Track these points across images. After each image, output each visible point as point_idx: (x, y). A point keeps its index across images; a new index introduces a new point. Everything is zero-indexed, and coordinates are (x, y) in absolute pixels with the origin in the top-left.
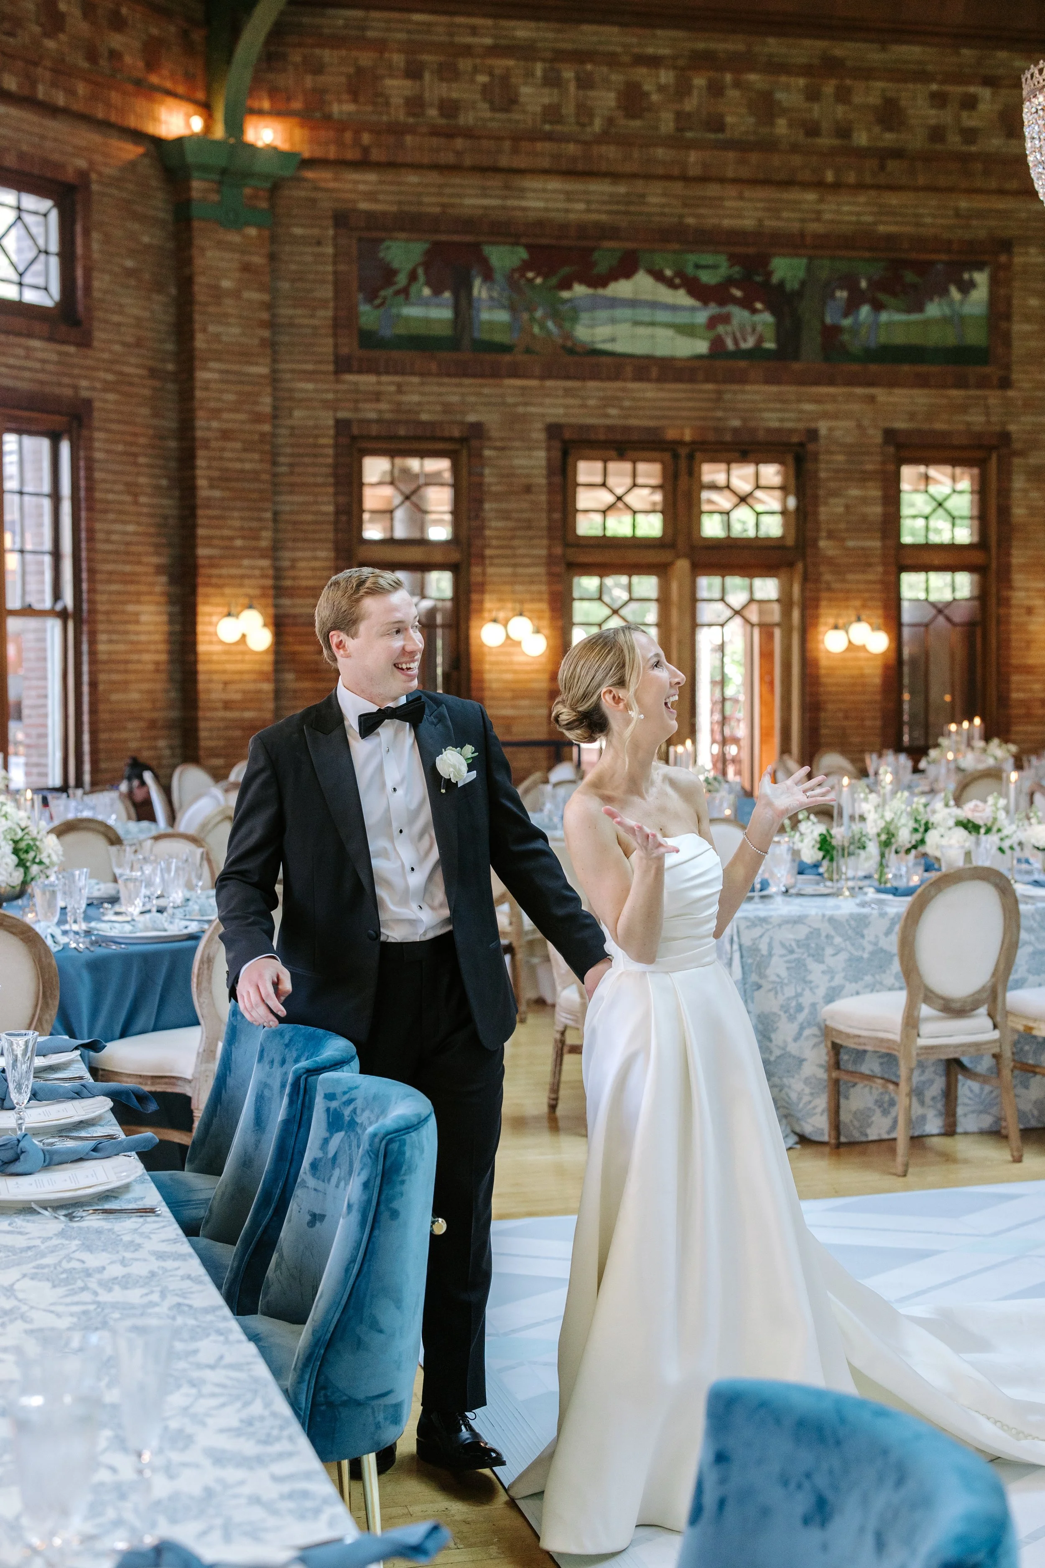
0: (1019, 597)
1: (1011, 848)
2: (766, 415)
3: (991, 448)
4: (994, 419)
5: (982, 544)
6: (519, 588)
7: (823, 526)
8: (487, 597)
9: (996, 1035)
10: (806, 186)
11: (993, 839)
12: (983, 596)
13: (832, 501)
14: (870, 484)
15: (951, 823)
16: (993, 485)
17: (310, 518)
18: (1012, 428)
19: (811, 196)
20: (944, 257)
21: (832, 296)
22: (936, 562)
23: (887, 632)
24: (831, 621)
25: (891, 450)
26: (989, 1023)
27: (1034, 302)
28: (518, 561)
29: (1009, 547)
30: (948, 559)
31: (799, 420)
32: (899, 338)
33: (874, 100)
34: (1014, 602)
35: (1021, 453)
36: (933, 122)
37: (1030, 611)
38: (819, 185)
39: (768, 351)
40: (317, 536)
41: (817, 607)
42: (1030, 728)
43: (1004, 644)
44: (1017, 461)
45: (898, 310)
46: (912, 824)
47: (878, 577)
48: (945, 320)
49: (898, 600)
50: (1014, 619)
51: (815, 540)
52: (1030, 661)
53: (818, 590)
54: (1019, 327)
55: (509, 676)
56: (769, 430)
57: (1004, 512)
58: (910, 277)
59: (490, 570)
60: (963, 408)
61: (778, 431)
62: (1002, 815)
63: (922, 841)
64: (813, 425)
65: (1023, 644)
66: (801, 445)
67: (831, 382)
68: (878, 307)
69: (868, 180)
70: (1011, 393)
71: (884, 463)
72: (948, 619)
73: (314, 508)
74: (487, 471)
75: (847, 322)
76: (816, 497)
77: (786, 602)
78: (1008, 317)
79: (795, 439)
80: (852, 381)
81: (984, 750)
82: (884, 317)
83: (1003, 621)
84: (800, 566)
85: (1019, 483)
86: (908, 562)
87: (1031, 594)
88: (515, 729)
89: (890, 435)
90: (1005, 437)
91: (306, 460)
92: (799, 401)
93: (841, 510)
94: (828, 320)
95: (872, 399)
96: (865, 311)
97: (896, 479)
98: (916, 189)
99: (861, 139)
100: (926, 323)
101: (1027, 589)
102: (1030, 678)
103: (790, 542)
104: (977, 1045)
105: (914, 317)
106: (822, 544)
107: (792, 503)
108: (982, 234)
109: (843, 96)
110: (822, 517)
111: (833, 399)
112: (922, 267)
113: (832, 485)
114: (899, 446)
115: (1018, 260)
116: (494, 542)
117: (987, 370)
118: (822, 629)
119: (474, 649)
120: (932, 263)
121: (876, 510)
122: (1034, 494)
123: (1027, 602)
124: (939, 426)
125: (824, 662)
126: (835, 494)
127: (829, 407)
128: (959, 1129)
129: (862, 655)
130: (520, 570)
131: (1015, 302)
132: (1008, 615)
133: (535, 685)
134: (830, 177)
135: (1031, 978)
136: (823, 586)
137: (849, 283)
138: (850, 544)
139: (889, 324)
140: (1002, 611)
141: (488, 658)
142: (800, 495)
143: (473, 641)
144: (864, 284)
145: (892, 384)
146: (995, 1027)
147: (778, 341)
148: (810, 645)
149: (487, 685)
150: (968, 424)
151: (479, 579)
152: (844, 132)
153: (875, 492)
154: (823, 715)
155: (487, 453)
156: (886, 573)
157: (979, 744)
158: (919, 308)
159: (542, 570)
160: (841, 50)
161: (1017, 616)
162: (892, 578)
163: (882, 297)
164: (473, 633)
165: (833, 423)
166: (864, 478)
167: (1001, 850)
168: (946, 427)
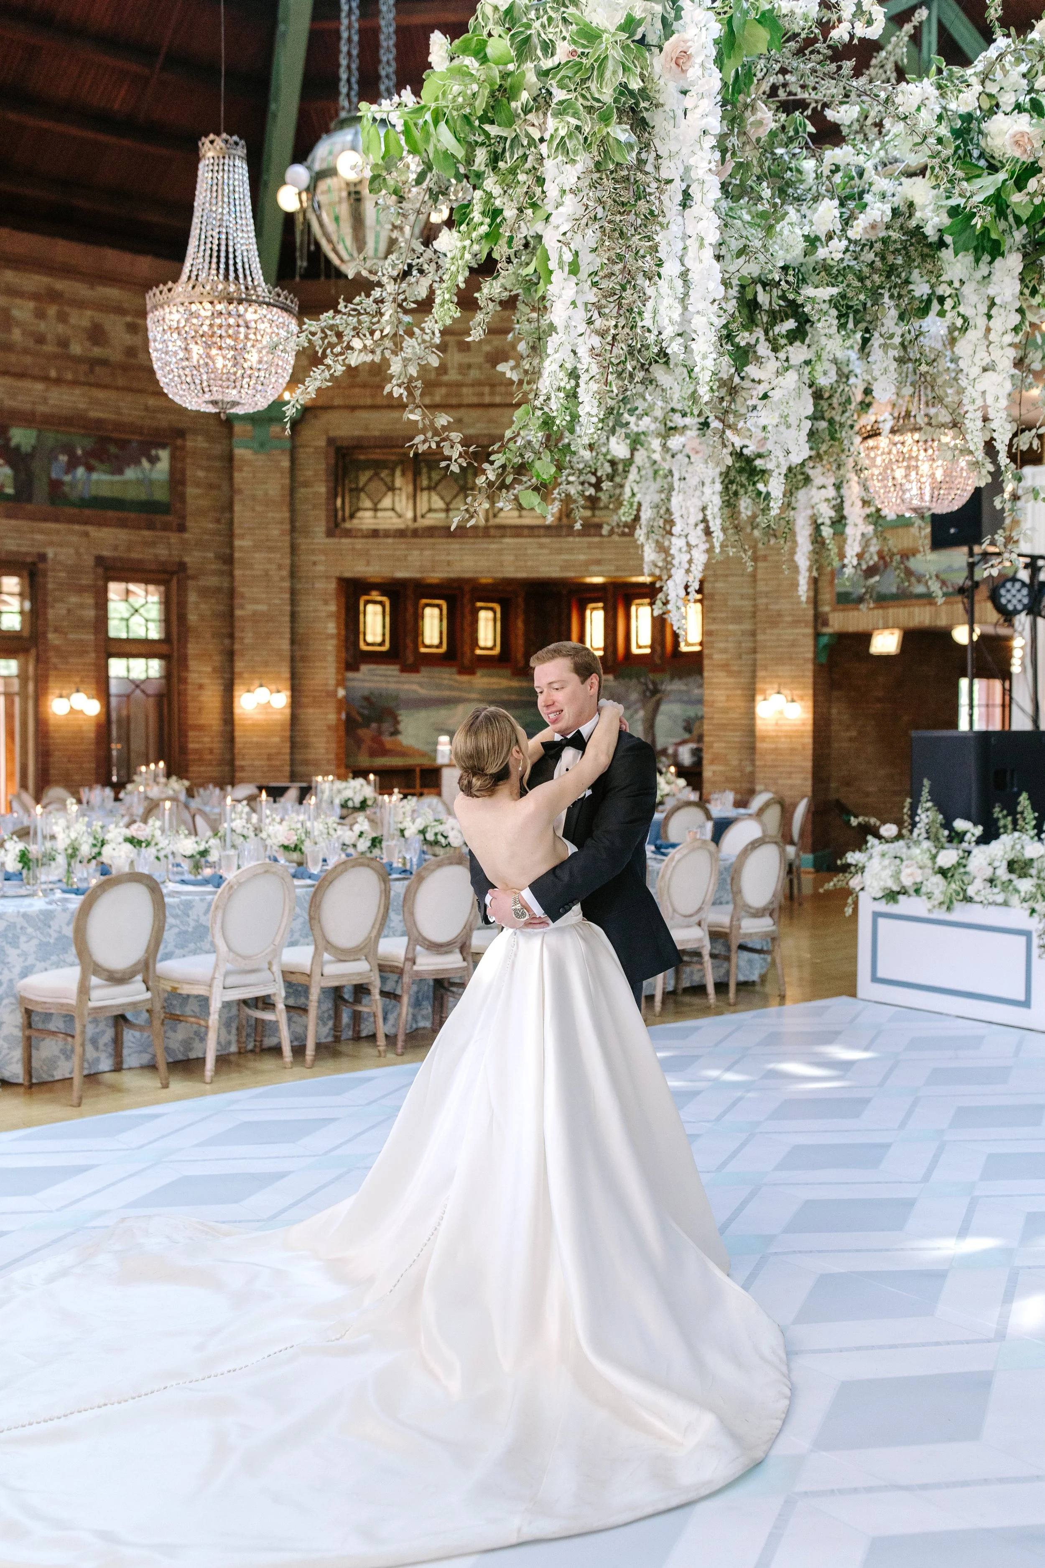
0: (193, 677)
1: (166, 857)
2: (7, 541)
3: (172, 573)
4: (175, 553)
5: (167, 639)
7: (50, 623)
9: (148, 995)
10: (35, 378)
11: (152, 850)
12: (168, 675)
13: (57, 605)
14: (86, 594)
15: (121, 839)
16: (174, 599)
18: (187, 559)
19: (39, 386)
20: (137, 437)
21: (56, 459)
22: (134, 651)
23: (99, 699)
24: (57, 692)
25: (100, 571)
26: (144, 987)
27: (201, 474)
29: (186, 642)
30: (143, 649)
31: (32, 546)
32: (105, 492)
33: (85, 323)
34: (189, 681)
35: (193, 578)
36: (129, 343)
37: (201, 687)
38: (46, 379)
39: (8, 495)
41: (47, 682)
42: (202, 769)
43: (183, 709)
44: (191, 583)
45: (105, 472)
46: (91, 840)
47: (92, 661)
48: (139, 482)
49: (107, 677)
50: (190, 692)
51: (45, 633)
52: (202, 722)
53: (47, 670)
54: (191, 491)
56: (9, 553)
57: (182, 618)
58: (113, 449)
60: (153, 544)
61: (18, 553)
62: (158, 833)
63: (99, 854)
64: (42, 550)
65: (197, 711)
66: (34, 564)
67: (56, 520)
68: (90, 469)
69: (82, 379)
70: (186, 535)
71: (96, 579)
72: (143, 691)
75: (67, 478)
76: (45, 602)
77: (23, 676)
78: (182, 482)
79: (29, 560)
80: (71, 520)
81: (166, 785)
82: (95, 476)
83: (182, 694)
84: (33, 652)
85: (192, 598)
86: (113, 650)
87: (202, 675)
89: (100, 561)
90: (182, 566)
92: (32, 532)
93: (64, 612)
94: (54, 475)
95: (86, 534)
96: (80, 471)
97: (105, 590)
98: (117, 389)
99: (76, 349)
100: (125, 483)
101: (199, 672)
102: (202, 733)
103: (26, 634)
104: (134, 1004)
105: (117, 478)
106: (50, 636)
107: (27, 605)
108: (164, 424)
109: (62, 318)
110: (50, 617)
111: (58, 532)
112: (123, 444)
113: (57, 593)
114: (107, 569)
115: (189, 444)
117: (169, 518)
118: (50, 697)
120: (128, 442)
121: (90, 614)
122: (203, 606)
123: (198, 681)
124: (134, 555)
125: (52, 721)
126: (61, 600)
127: (55, 538)
128: (125, 1066)
129: (81, 716)
131: (188, 473)
132: (186, 690)
134: (53, 374)
135: (178, 952)
136: (51, 666)
137: (69, 450)
138: (71, 636)
139: (97, 482)
140: (182, 687)
142: (33, 599)
144: (79, 452)
145: (101, 523)
146: (148, 989)
147: (15, 487)
148: (41, 709)
150: (156, 555)
152: (64, 343)
153: (89, 600)
154: (51, 760)
156: (97, 658)
157: (162, 780)
158: (120, 472)
160: (60, 285)
161: (191, 690)
162: (103, 662)
163: (93, 462)
165: (59, 550)
166: (81, 590)
167: (158, 858)
168: (140, 556)
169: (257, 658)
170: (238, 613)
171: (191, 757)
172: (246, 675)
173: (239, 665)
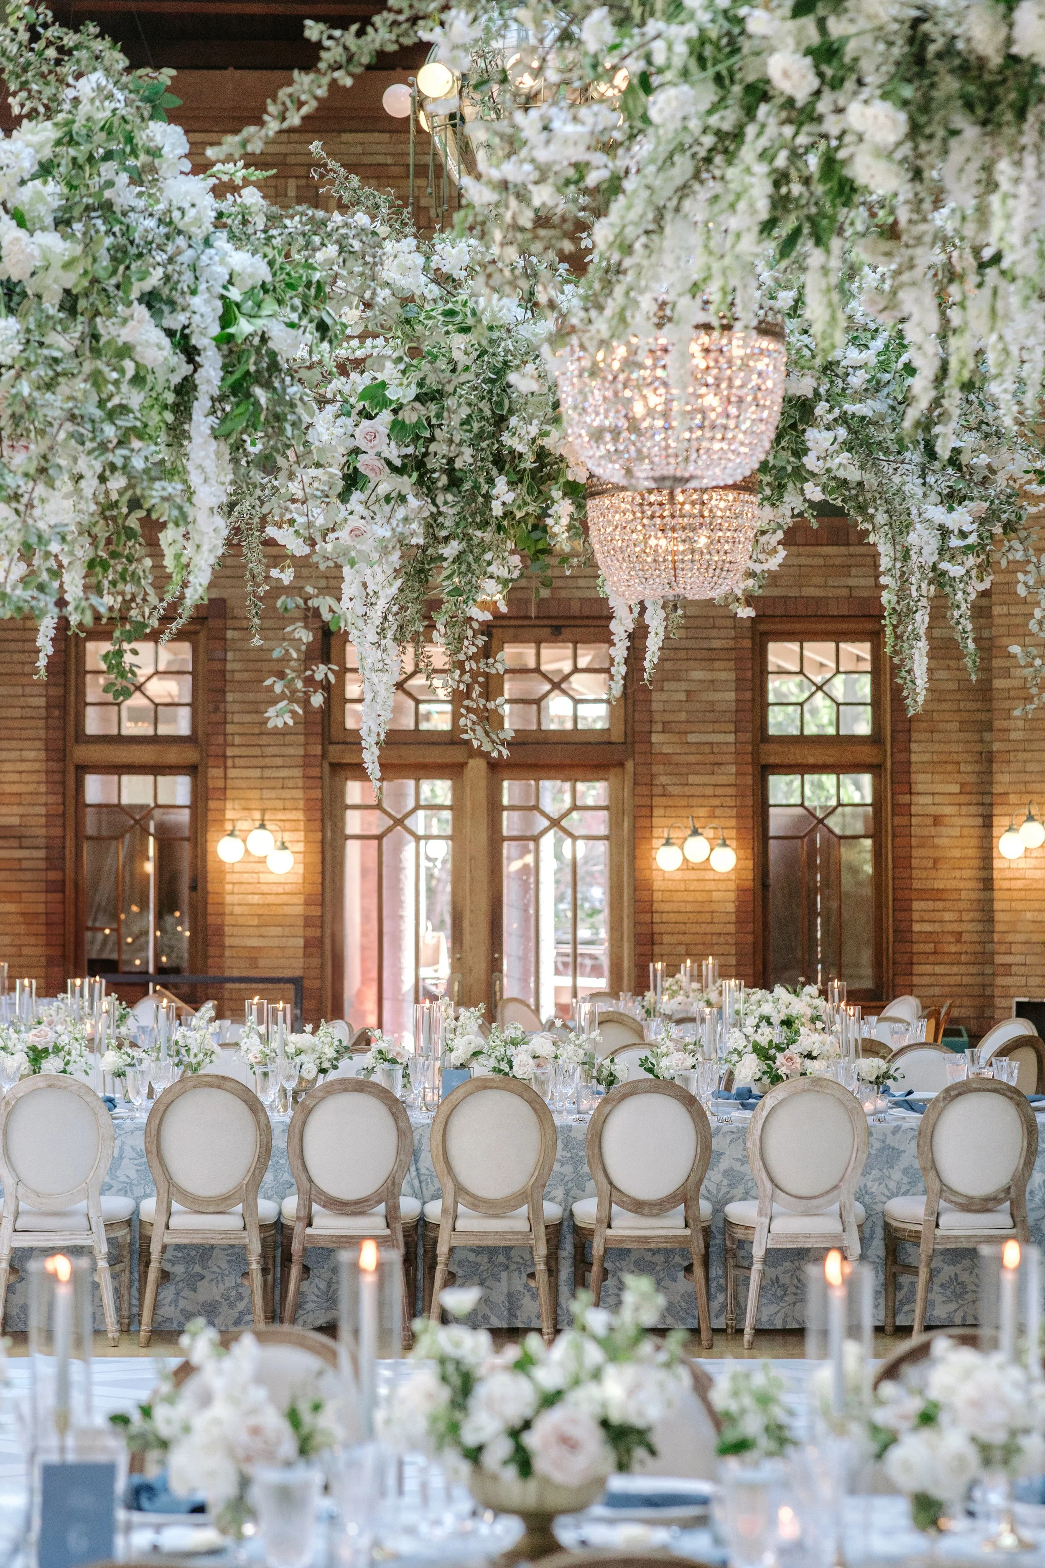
0: (922, 803)
5: (877, 737)
6: (267, 794)
7: (657, 717)
8: (229, 805)
12: (879, 801)
13: (669, 685)
14: (718, 665)
17: (17, 713)
22: (811, 761)
24: (665, 835)
28: (267, 761)
29: (908, 741)
30: (832, 756)
34: (914, 810)
37: (937, 820)
40: (24, 734)
41: (650, 816)
42: (938, 969)
43: (904, 862)
47: (732, 780)
49: (765, 806)
50: (916, 831)
51: (648, 734)
52: (939, 885)
53: (651, 796)
55: (256, 899)
59: (232, 773)
60: (845, 569)
61: (597, 602)
65: (930, 864)
71: (736, 638)
72: (828, 831)
73: (22, 701)
74: (230, 656)
77: (615, 808)
83: (903, 834)
84: (630, 766)
86: (772, 760)
87: (938, 799)
88: (261, 963)
91: (13, 646)
93: (682, 696)
101: (932, 794)
102: (940, 905)
103: (616, 735)
106: (655, 738)
110: (655, 706)
116: (237, 740)
118: (656, 843)
119: (211, 865)
121: (727, 697)
122: (941, 675)
123: (933, 810)
124: (808, 592)
125: (658, 884)
126: (672, 677)
129: (709, 875)
130: (268, 773)
132: (908, 826)
133: (287, 910)
136: (657, 790)
138: (691, 738)
140: (901, 821)
141: (229, 878)
143: (210, 857)
148: (640, 863)
149: (228, 910)
150: (851, 589)
151: (220, 784)
153: (726, 675)
154: (657, 950)
155: (230, 634)
156: (740, 774)
159: (298, 772)
161: (919, 828)
162: (754, 782)
164: (210, 847)
166: (710, 657)
168: (819, 593)
169: (1031, 767)
170: (998, 683)
171: (918, 948)
172: (1013, 798)
173: (1002, 780)
